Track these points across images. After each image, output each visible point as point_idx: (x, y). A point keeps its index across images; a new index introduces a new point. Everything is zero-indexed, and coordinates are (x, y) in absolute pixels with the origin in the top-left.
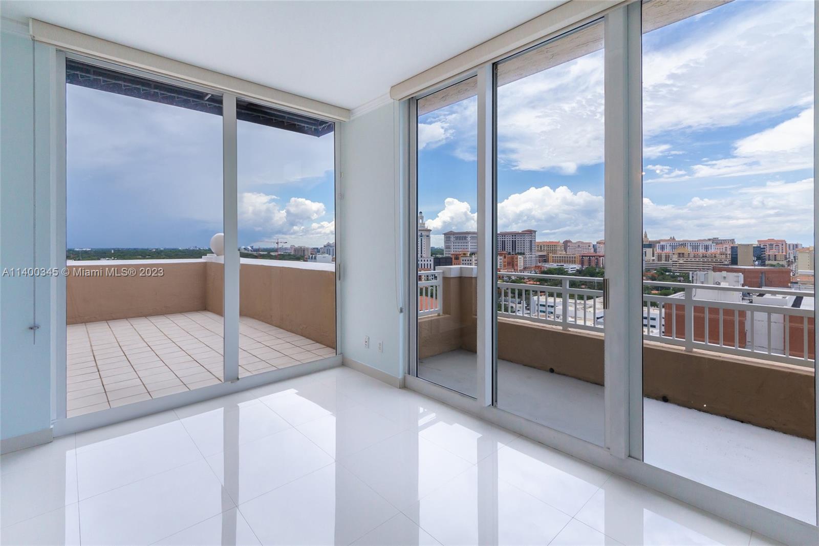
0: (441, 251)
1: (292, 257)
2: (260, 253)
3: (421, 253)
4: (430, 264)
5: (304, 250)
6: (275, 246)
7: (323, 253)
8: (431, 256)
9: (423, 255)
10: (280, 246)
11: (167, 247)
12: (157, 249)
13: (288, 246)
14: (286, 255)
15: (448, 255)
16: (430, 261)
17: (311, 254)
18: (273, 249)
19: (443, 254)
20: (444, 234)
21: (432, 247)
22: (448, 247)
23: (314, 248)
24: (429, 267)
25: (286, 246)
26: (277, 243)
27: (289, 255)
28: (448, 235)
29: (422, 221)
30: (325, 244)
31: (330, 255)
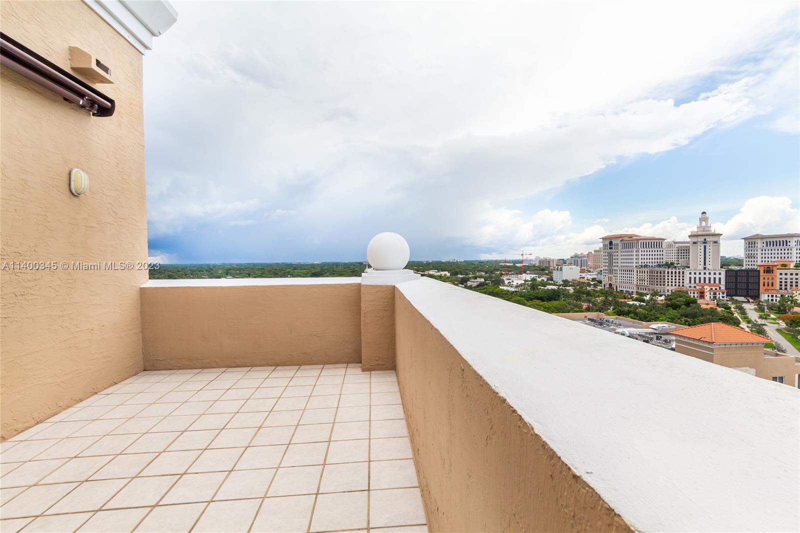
0: (739, 262)
1: (537, 268)
2: (507, 264)
3: (705, 264)
4: (720, 279)
5: (549, 262)
6: (520, 258)
7: (570, 264)
8: (722, 267)
9: (708, 266)
10: (525, 257)
11: (434, 260)
12: (427, 262)
13: (533, 257)
14: (531, 267)
15: (750, 267)
16: (720, 274)
17: (557, 265)
18: (518, 260)
19: (743, 266)
20: (745, 239)
21: (722, 257)
22: (749, 256)
23: (560, 260)
24: (717, 282)
25: (530, 257)
26: (522, 255)
27: (534, 266)
28: (751, 242)
29: (707, 223)
30: (573, 255)
31: (577, 266)
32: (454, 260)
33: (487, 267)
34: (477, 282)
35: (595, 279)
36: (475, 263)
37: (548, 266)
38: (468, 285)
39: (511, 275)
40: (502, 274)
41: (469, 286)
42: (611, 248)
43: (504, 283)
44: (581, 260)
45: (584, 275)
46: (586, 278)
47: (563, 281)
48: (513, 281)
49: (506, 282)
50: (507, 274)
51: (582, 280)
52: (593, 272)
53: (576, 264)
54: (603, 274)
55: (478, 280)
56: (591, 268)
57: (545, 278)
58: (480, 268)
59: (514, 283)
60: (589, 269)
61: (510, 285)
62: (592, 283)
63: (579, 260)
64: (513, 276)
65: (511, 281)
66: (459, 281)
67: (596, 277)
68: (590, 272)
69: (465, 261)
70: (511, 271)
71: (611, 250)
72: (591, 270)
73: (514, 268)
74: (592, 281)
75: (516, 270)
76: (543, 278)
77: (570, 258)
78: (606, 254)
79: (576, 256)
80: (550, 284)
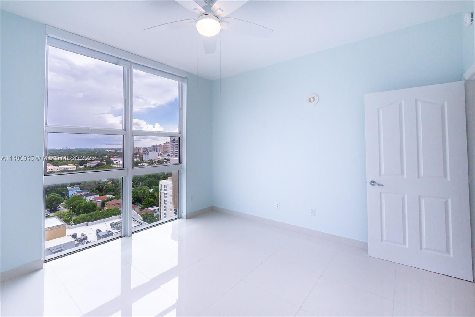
32: (67, 148)
33: (97, 153)
34: (95, 163)
35: (165, 158)
36: (86, 150)
37: (138, 152)
38: (87, 166)
39: (116, 158)
40: (110, 157)
41: (89, 166)
42: (174, 142)
43: (114, 163)
44: (156, 149)
45: (159, 156)
46: (160, 158)
47: (149, 160)
48: (119, 162)
49: (115, 162)
50: (113, 157)
51: (159, 159)
52: (163, 155)
53: (154, 150)
54: (170, 156)
55: (96, 161)
56: (162, 153)
57: (138, 159)
58: (91, 154)
59: (120, 163)
60: (161, 154)
61: (117, 164)
62: (165, 161)
63: (155, 148)
64: (117, 158)
65: (118, 162)
66: (77, 163)
67: (165, 157)
68: (161, 155)
69: (77, 149)
70: (115, 155)
71: (174, 143)
72: (162, 154)
73: (117, 153)
74: (164, 160)
75: (119, 154)
76: (137, 159)
77: (150, 147)
78: (172, 145)
79: (153, 146)
80: (143, 163)
